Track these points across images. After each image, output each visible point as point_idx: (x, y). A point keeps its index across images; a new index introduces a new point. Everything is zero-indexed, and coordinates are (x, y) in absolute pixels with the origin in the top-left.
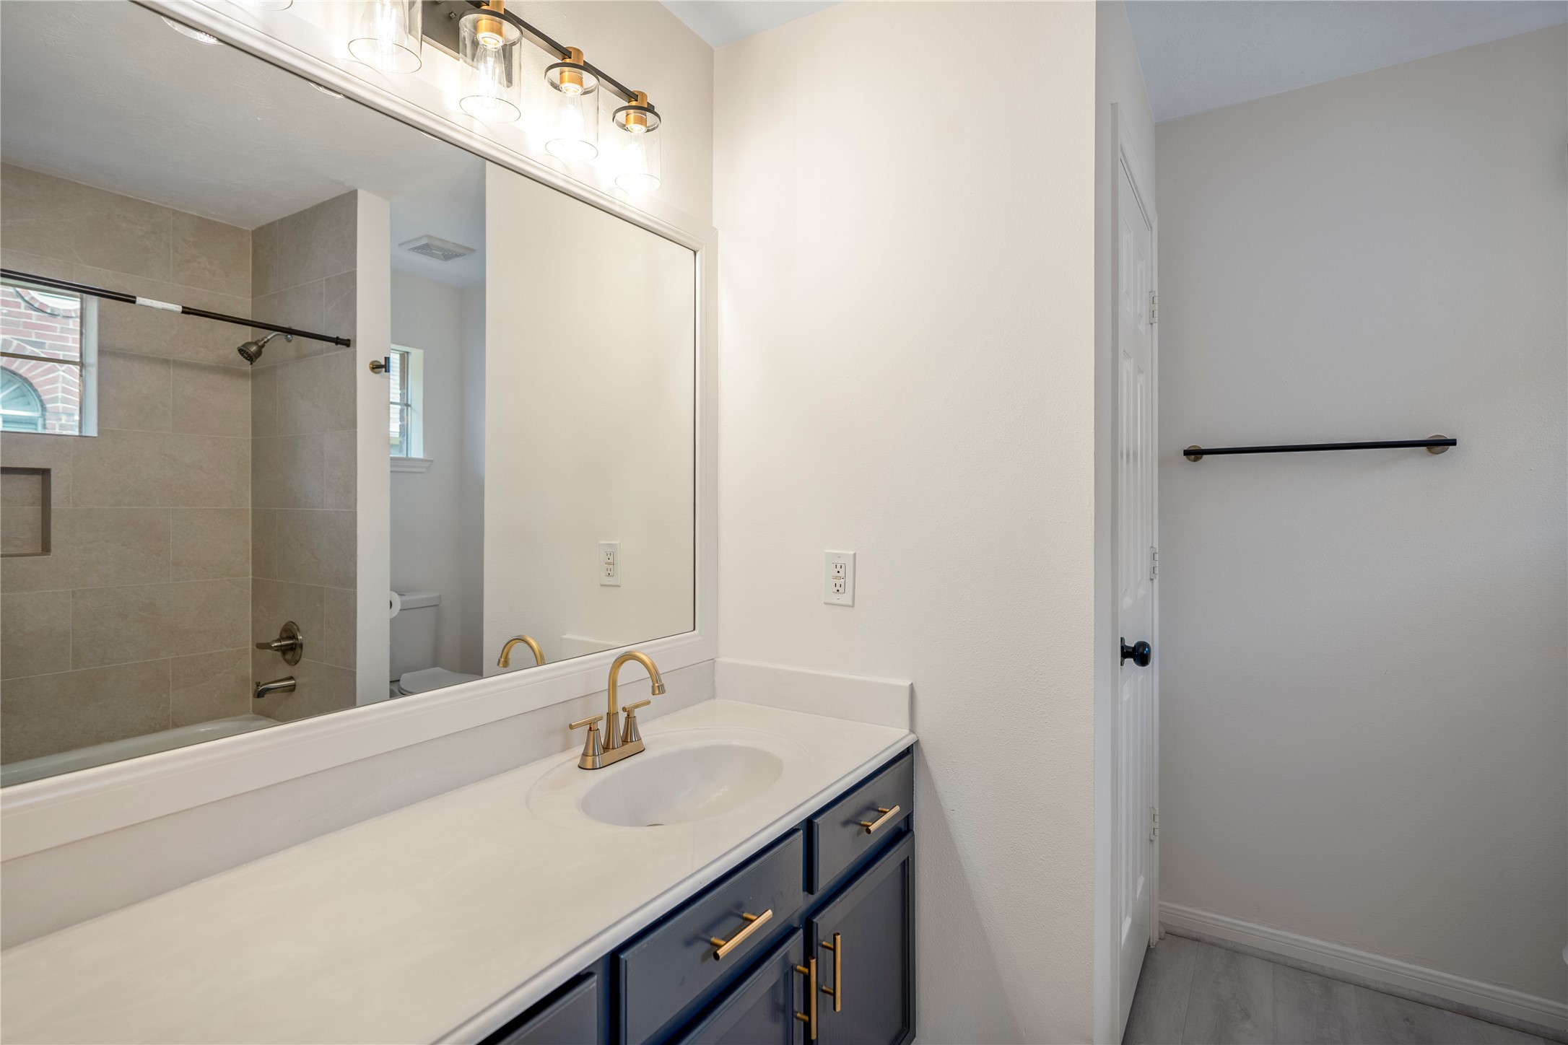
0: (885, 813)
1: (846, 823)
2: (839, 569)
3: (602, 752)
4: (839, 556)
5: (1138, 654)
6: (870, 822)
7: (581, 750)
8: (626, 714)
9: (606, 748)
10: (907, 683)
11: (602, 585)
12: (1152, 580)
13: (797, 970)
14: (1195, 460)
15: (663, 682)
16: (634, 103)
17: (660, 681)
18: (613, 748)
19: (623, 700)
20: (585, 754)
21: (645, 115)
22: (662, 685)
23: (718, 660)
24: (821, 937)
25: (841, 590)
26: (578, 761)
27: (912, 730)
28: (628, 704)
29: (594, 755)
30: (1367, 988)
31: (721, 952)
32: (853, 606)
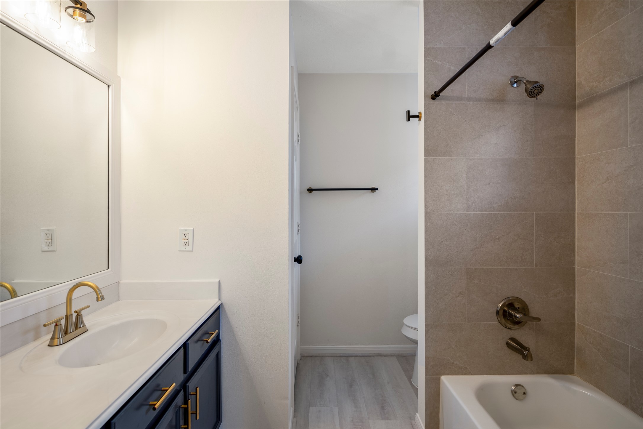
0: (213, 334)
1: (198, 341)
2: (186, 235)
3: (64, 335)
4: (186, 230)
5: (299, 260)
6: (207, 338)
7: (50, 336)
8: (76, 314)
9: (66, 333)
10: (218, 280)
11: (43, 251)
12: (298, 234)
13: (181, 408)
14: (310, 192)
15: (103, 294)
16: (79, 6)
17: (101, 294)
18: (70, 332)
19: (75, 307)
20: (53, 338)
21: (86, 14)
22: (103, 296)
23: (121, 282)
24: (190, 391)
25: (187, 245)
26: (48, 342)
27: (220, 300)
28: (77, 309)
29: (59, 338)
30: (357, 356)
31: (156, 406)
32: (193, 251)
